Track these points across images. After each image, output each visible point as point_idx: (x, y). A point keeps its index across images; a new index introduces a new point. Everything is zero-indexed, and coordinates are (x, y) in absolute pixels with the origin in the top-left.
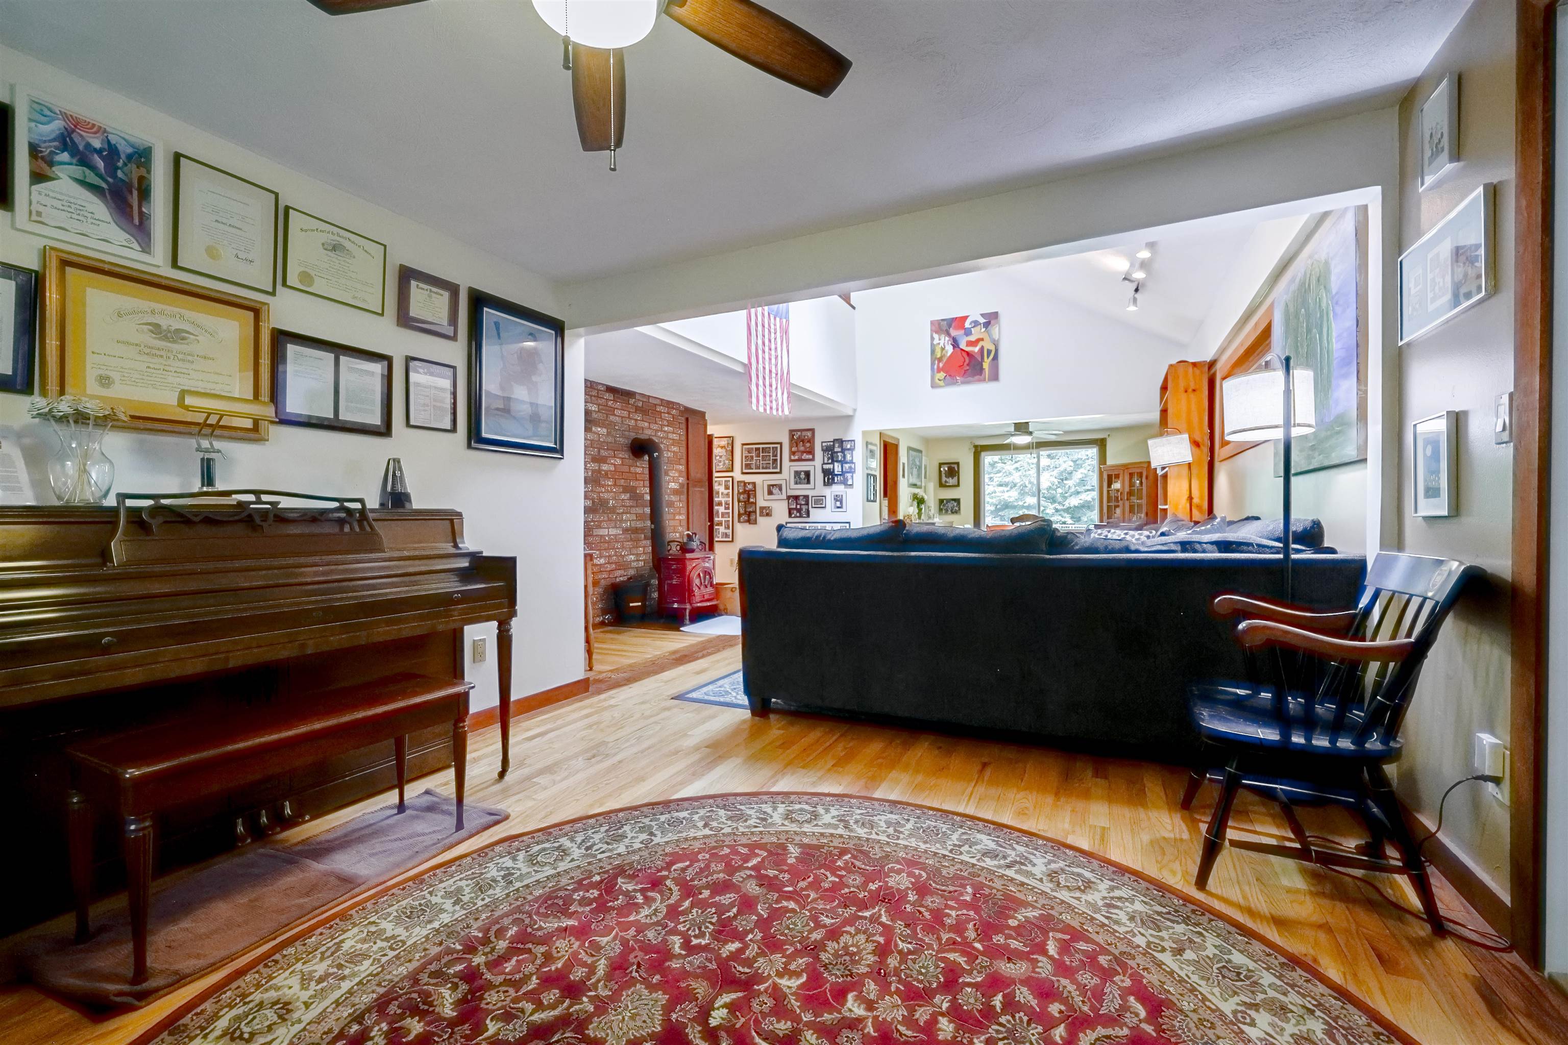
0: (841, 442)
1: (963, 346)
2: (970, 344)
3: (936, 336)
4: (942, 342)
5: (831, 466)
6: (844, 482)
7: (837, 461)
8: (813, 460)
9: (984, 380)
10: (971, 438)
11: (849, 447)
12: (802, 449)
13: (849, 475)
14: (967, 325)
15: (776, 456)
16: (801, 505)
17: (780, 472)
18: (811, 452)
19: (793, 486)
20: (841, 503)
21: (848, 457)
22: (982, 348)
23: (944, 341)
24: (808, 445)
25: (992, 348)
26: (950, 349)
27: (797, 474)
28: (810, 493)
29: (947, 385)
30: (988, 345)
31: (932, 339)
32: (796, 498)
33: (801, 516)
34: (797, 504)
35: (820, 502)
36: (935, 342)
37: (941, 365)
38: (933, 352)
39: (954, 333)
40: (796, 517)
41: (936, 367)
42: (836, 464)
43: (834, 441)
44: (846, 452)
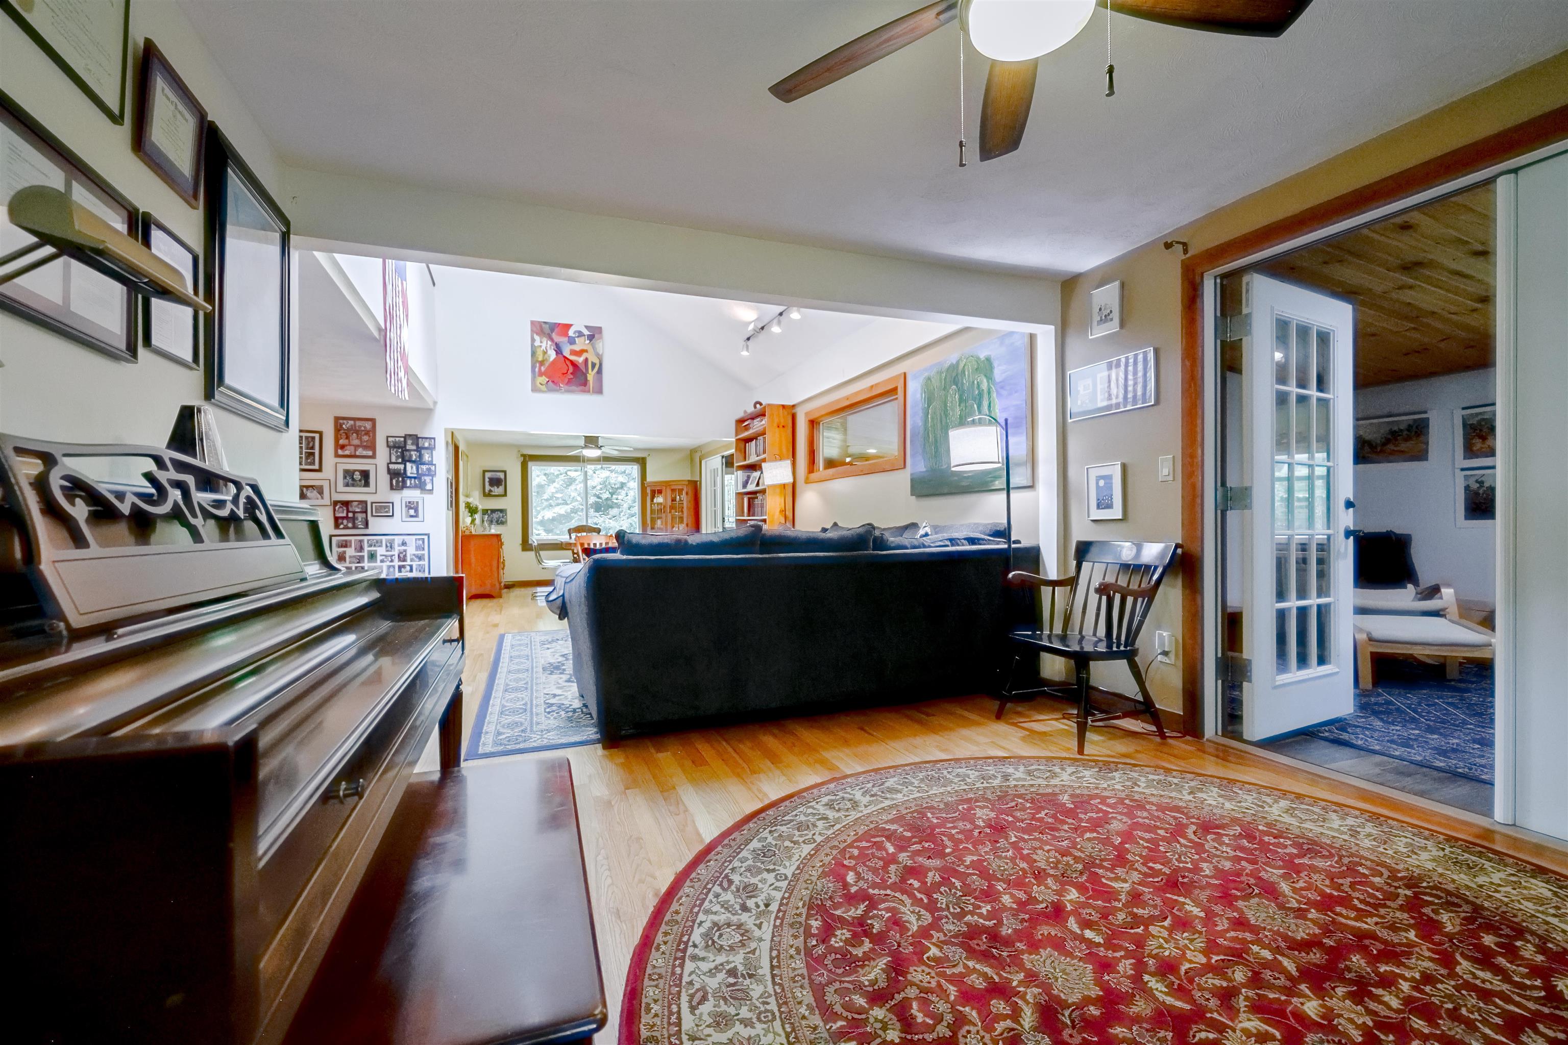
0: (416, 438)
1: (566, 353)
2: (574, 353)
3: (537, 338)
4: (544, 345)
5: (402, 467)
6: (421, 486)
7: (410, 461)
8: (373, 456)
9: (589, 391)
10: (518, 447)
11: (426, 445)
12: (356, 442)
13: (428, 479)
14: (571, 333)
15: (313, 448)
16: (354, 513)
17: (320, 470)
18: (372, 446)
19: (341, 487)
20: (416, 510)
21: (426, 457)
22: (586, 360)
23: (545, 345)
24: (366, 438)
25: (597, 361)
26: (552, 355)
27: (348, 474)
28: (369, 499)
29: (550, 390)
30: (592, 358)
31: (533, 340)
32: (346, 504)
33: (355, 527)
34: (348, 511)
35: (385, 510)
36: (537, 343)
37: (543, 369)
38: (533, 354)
39: (557, 339)
40: (346, 528)
41: (537, 370)
42: (409, 465)
43: (405, 437)
44: (423, 452)
